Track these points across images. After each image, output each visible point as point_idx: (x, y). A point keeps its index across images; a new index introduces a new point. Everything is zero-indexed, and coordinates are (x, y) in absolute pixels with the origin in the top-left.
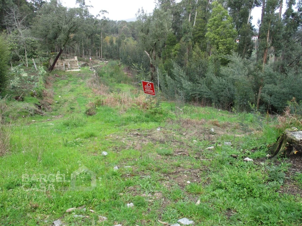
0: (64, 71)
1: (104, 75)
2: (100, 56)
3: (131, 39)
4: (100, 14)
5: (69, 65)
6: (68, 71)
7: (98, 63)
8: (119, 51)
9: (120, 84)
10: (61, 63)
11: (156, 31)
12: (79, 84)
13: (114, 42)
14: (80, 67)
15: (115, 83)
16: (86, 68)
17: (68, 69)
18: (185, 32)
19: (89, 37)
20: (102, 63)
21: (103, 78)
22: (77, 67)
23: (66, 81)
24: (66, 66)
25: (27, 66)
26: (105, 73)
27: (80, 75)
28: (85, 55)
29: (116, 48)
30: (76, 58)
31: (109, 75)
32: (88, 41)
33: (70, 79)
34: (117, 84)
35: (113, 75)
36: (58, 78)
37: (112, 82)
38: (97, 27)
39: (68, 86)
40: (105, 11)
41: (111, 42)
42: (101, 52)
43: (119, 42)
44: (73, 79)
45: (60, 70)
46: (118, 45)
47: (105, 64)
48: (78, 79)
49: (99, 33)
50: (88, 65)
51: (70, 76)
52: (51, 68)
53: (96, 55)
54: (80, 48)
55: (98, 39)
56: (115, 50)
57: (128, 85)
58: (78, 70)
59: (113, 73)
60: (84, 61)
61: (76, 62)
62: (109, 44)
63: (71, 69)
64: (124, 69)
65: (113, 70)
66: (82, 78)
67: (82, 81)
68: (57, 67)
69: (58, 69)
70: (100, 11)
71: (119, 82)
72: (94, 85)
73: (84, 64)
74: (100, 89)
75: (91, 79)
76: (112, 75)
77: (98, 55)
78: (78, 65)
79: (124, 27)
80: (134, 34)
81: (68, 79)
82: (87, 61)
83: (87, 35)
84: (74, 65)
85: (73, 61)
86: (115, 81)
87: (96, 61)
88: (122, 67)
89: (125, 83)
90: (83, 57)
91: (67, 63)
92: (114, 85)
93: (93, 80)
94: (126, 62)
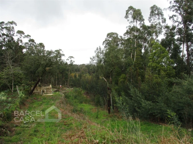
0: (41, 95)
1: (70, 98)
2: (68, 85)
3: (88, 74)
4: (69, 59)
5: (45, 91)
6: (44, 95)
7: (66, 89)
8: (80, 81)
9: (82, 104)
10: (40, 90)
11: (113, 61)
12: (51, 105)
13: (77, 76)
14: (53, 92)
15: (78, 103)
16: (57, 93)
17: (44, 94)
18: (129, 66)
19: (61, 73)
20: (69, 90)
21: (69, 100)
22: (51, 92)
23: (41, 102)
24: (43, 91)
25: (13, 91)
26: (71, 96)
27: (52, 98)
28: (57, 85)
29: (78, 80)
30: (51, 86)
31: (73, 98)
32: (60, 75)
33: (44, 101)
34: (80, 104)
35: (77, 97)
36: (35, 100)
37: (76, 102)
38: (66, 67)
39: (41, 106)
40: (72, 57)
41: (75, 76)
42: (68, 82)
43: (80, 76)
44: (46, 100)
45: (39, 95)
46: (79, 78)
47: (71, 90)
48: (50, 101)
49: (68, 70)
50: (59, 91)
51: (45, 99)
52: (30, 93)
53: (65, 85)
54: (55, 80)
55: (67, 74)
56: (78, 81)
57: (88, 105)
58: (51, 94)
59: (77, 96)
60: (56, 88)
61: (51, 89)
62: (74, 78)
63: (46, 94)
64: (84, 94)
65: (76, 94)
66: (53, 100)
67: (53, 102)
68: (37, 92)
69: (37, 94)
70: (69, 57)
71: (81, 103)
72: (62, 105)
73: (56, 90)
74: (67, 109)
75: (60, 100)
76: (75, 97)
77: (67, 85)
78: (51, 90)
79: (83, 68)
80: (90, 72)
81: (42, 101)
82: (59, 89)
83: (60, 72)
84: (49, 91)
85: (48, 88)
86: (78, 102)
87: (65, 88)
88: (83, 92)
89: (86, 103)
90: (57, 86)
91: (44, 90)
92: (77, 105)
93: (61, 101)
94: (85, 88)
